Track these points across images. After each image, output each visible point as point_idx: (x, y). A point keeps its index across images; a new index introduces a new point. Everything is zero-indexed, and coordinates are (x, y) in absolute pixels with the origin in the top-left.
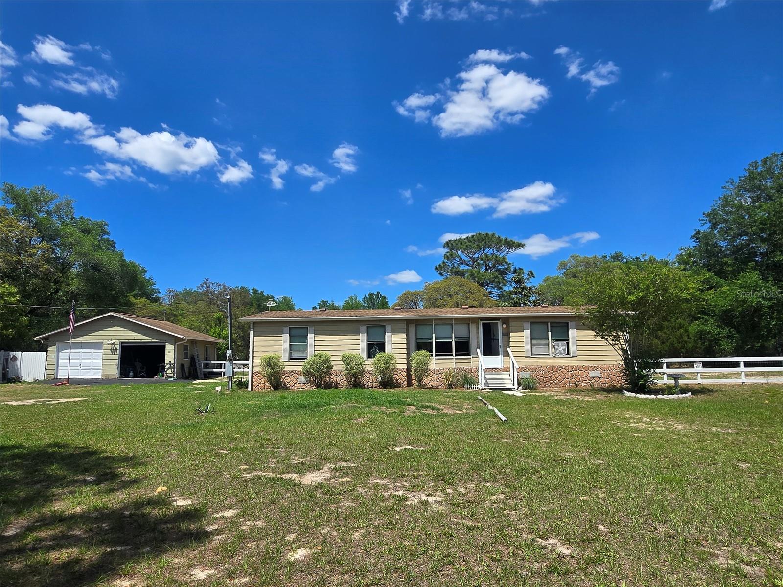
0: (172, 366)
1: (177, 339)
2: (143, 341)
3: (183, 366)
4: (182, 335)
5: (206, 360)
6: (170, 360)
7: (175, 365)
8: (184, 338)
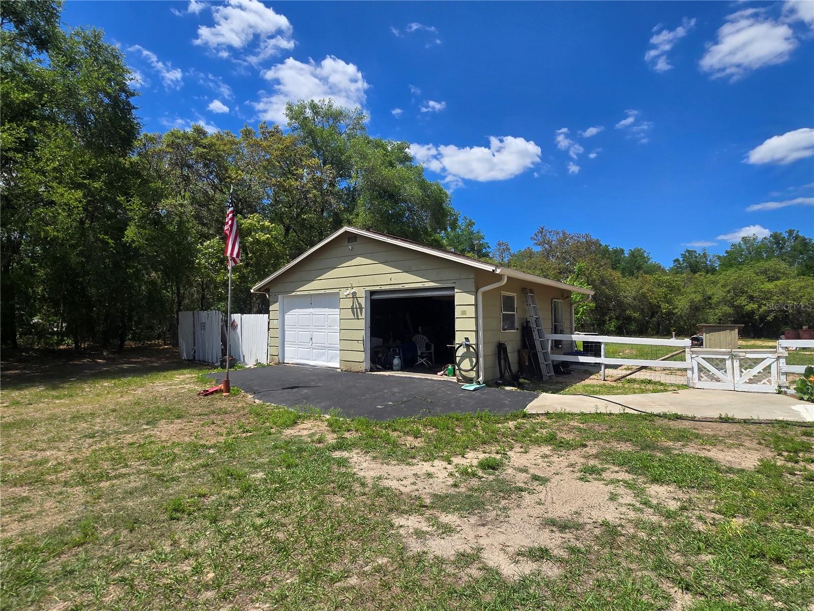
0: (472, 349)
1: (481, 278)
2: (407, 286)
3: (501, 349)
4: (491, 264)
5: (555, 333)
6: (467, 335)
7: (481, 347)
8: (498, 271)
